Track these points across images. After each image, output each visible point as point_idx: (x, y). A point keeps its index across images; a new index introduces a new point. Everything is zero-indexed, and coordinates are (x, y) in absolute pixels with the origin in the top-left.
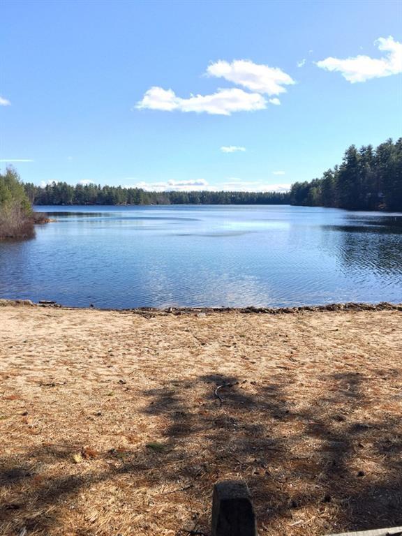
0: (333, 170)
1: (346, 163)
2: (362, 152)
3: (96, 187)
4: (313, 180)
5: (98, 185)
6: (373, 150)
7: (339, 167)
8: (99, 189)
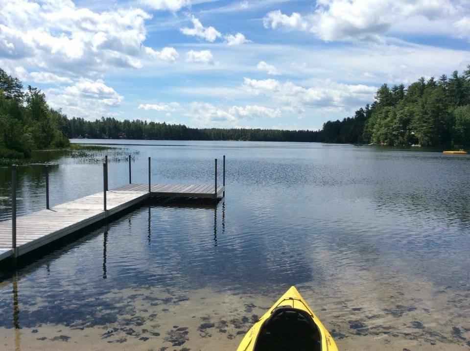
0: (364, 109)
1: (378, 101)
2: (394, 91)
3: (142, 123)
4: (345, 119)
5: (144, 121)
6: (404, 89)
7: (370, 106)
8: (146, 124)
